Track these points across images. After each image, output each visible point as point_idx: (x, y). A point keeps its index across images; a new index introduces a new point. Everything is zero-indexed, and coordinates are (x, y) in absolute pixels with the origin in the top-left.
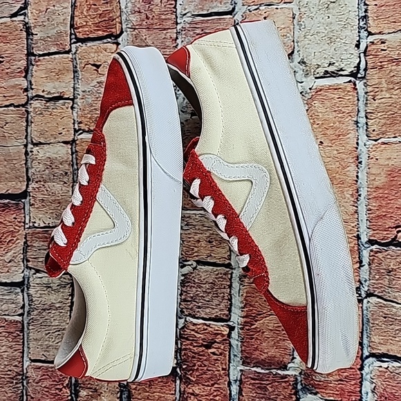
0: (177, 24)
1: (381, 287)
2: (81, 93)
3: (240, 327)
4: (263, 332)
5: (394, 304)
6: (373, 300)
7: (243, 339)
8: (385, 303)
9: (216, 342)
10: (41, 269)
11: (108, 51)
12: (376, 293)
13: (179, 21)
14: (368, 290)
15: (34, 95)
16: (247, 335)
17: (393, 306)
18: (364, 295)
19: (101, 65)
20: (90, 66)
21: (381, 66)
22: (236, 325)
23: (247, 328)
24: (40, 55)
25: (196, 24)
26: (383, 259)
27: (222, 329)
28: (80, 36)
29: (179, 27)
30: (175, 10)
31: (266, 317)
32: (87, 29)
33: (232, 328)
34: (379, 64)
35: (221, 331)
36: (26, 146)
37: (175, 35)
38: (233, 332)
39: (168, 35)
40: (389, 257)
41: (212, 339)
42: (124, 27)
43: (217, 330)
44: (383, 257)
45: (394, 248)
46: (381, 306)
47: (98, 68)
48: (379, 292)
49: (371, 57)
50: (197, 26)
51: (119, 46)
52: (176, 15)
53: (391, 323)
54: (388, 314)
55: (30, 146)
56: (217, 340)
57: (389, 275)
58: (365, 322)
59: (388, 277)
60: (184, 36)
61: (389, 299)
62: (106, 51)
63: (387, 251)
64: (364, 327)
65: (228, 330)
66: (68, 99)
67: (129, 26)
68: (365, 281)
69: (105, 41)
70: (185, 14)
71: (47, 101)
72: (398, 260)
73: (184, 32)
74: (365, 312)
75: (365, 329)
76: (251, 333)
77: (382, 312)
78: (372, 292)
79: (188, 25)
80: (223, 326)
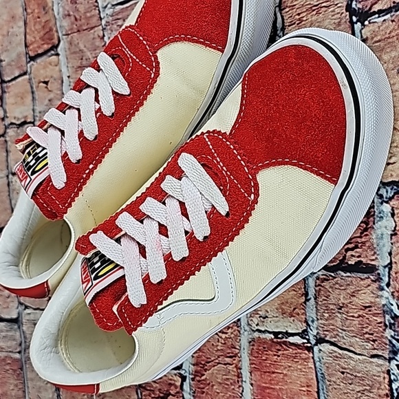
0: (101, 19)
1: (333, 330)
2: (38, 115)
3: (191, 376)
4: (213, 386)
5: (351, 354)
6: (326, 347)
7: (194, 392)
8: (341, 352)
9: (170, 394)
10: (29, 305)
11: (53, 64)
12: (327, 338)
13: (102, 16)
14: (318, 333)
15: (9, 122)
16: (199, 388)
17: (350, 357)
18: (313, 342)
19: (48, 81)
20: (42, 84)
21: (299, 19)
22: (187, 374)
23: (198, 378)
24: (9, 81)
25: (117, 14)
26: (330, 290)
27: (175, 378)
28: (32, 54)
29: (103, 22)
30: (96, 4)
31: (214, 366)
32: (35, 45)
33: (184, 378)
34: (297, 17)
35: (174, 380)
36: (8, 176)
37: (102, 32)
38: (184, 383)
39: (96, 34)
40: (337, 286)
41: (167, 391)
42: (60, 35)
43: (171, 380)
44: (331, 287)
45: (342, 273)
46: (337, 357)
47: (47, 84)
48: (331, 337)
49: (287, 10)
50: (119, 17)
51: (60, 57)
52: (99, 10)
53: (350, 382)
54: (345, 369)
55: (10, 176)
56: (172, 392)
57: (340, 313)
58: (320, 378)
59: (339, 315)
60: (109, 32)
61: (344, 346)
62: (51, 65)
63: (335, 278)
64: (320, 385)
65: (180, 380)
66: (30, 123)
67: (64, 33)
68: (313, 321)
69: (49, 54)
70: (106, 7)
71: (18, 128)
72: (348, 291)
73: (108, 27)
74: (318, 364)
75: (321, 388)
76: (202, 386)
77: (339, 365)
78: (323, 336)
79: (111, 18)
80: (176, 375)
